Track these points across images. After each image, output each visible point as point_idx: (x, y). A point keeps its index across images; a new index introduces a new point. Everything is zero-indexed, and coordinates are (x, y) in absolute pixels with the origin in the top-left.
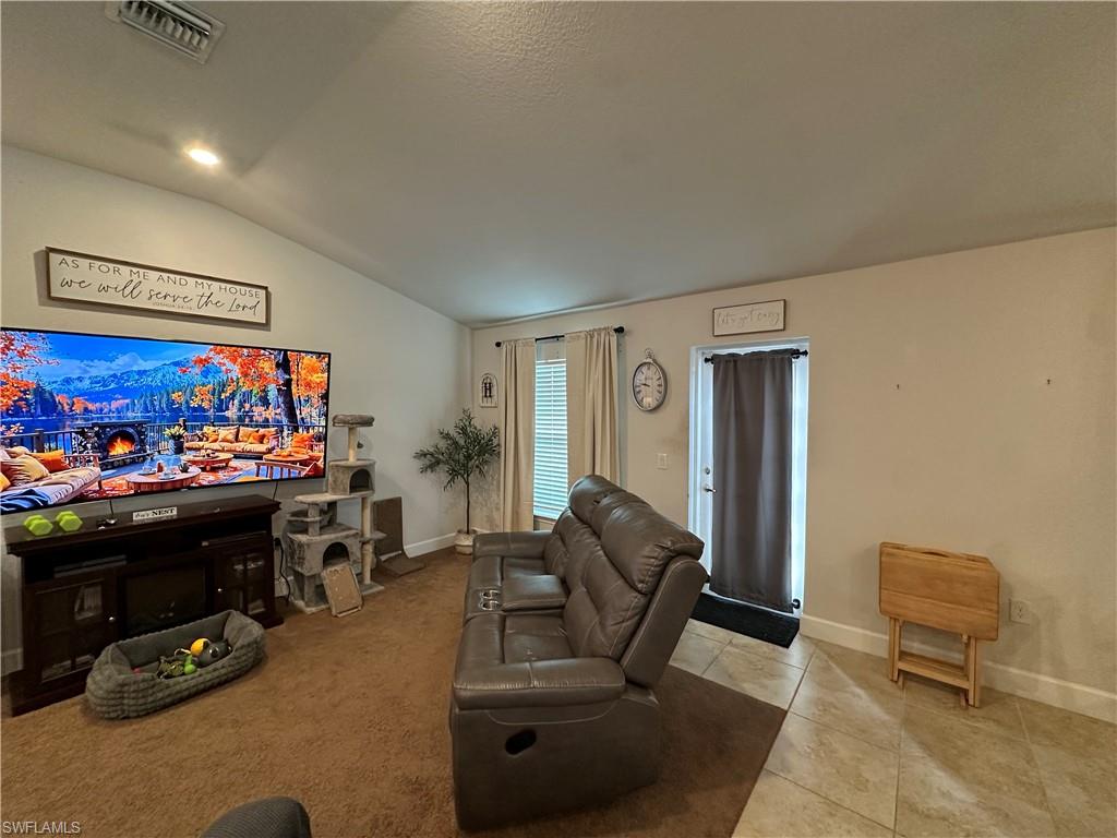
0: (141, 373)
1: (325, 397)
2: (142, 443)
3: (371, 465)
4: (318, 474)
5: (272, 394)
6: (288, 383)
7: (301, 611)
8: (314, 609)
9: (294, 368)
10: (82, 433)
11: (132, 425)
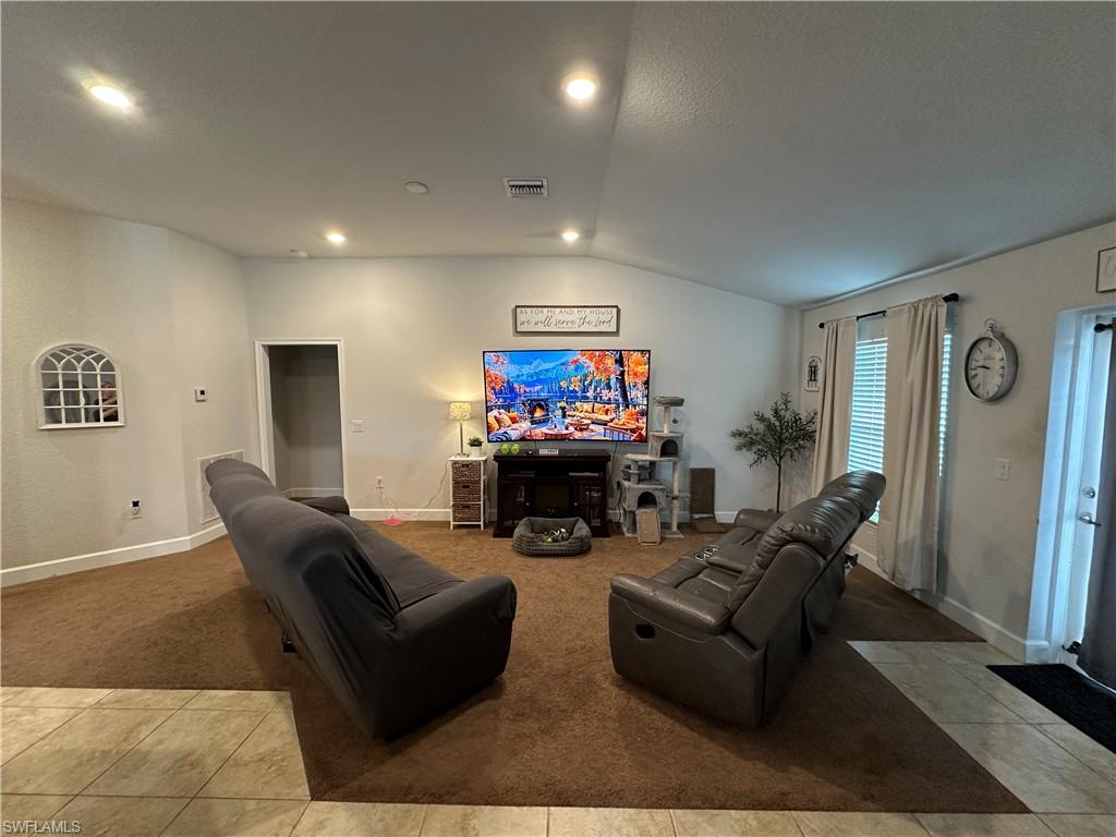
0: (547, 370)
1: (647, 383)
2: (547, 410)
3: (677, 437)
4: (643, 440)
5: (613, 382)
6: (622, 374)
7: (623, 534)
8: (630, 535)
9: (626, 363)
10: (524, 404)
11: (542, 400)
